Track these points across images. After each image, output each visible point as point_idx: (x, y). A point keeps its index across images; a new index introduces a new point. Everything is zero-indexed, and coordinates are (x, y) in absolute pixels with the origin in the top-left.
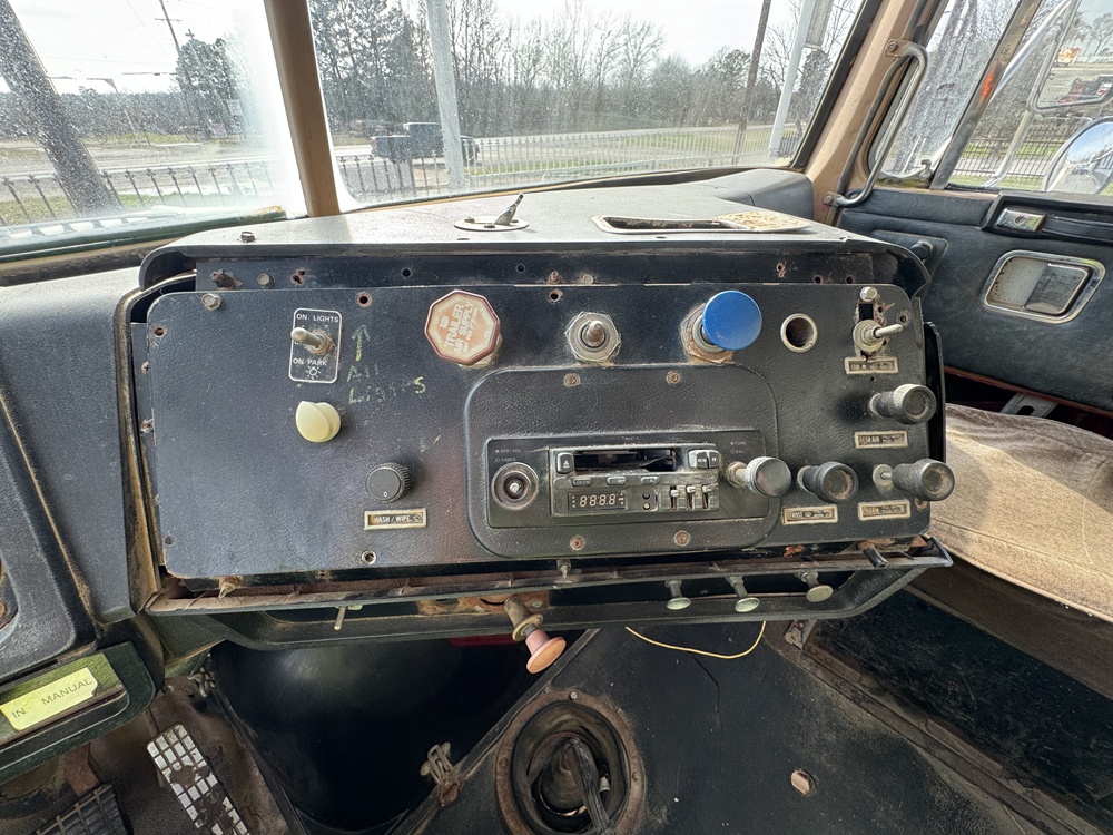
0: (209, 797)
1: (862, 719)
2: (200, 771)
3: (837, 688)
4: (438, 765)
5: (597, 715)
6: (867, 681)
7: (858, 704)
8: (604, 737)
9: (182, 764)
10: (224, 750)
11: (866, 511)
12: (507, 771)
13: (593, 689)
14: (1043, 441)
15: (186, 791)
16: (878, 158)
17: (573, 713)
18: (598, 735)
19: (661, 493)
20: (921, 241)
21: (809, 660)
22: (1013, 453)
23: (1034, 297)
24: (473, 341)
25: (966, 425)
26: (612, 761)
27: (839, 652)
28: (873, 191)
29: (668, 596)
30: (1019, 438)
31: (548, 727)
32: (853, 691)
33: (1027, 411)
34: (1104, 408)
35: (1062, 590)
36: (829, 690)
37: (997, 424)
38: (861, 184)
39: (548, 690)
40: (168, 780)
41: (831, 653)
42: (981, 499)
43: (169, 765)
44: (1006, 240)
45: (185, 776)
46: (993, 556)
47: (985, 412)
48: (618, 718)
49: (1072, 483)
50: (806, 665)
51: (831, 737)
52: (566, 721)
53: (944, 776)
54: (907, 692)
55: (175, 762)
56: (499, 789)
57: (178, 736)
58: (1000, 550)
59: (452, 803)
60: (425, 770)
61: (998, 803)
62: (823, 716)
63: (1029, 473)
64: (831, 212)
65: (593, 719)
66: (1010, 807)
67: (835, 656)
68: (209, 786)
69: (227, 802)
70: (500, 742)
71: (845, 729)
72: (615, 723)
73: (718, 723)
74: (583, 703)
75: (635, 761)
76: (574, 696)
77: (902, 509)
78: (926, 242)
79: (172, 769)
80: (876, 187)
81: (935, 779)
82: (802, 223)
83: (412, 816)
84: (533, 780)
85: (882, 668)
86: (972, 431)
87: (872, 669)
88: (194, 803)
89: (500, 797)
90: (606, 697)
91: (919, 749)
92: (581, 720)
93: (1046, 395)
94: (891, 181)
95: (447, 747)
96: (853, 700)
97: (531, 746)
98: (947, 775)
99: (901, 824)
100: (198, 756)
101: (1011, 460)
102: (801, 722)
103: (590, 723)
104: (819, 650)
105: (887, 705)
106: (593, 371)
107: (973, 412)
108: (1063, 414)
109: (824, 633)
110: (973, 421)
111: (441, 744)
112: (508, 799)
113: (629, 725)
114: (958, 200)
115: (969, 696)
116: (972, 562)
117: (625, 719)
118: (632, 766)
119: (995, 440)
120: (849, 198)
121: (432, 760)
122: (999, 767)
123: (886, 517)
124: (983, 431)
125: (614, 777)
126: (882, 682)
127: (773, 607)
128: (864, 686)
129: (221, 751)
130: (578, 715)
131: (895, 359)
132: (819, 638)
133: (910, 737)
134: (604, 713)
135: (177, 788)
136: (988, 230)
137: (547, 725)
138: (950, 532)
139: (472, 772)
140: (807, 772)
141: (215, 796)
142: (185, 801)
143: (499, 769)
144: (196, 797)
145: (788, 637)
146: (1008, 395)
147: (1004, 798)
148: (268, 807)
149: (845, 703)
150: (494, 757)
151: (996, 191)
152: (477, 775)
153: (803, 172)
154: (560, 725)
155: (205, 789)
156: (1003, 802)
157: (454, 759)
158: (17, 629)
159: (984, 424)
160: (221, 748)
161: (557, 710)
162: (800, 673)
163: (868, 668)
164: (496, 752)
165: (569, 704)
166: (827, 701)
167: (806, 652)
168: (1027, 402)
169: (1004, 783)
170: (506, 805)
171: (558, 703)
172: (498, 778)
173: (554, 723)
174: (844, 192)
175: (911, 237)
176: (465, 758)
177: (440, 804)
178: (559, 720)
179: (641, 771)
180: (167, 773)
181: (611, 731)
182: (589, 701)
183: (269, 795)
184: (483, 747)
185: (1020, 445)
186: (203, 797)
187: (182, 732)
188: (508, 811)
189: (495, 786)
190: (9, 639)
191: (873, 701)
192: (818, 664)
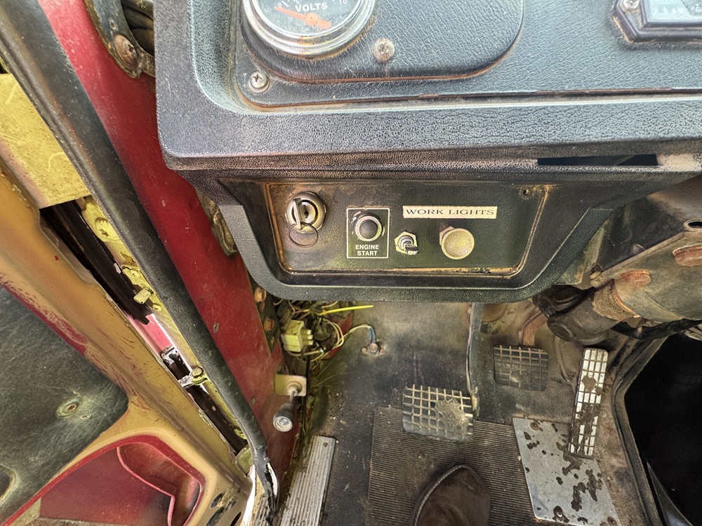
0: (591, 407)
2: (598, 388)
9: (593, 375)
15: (584, 392)
40: (582, 378)
43: (588, 371)
45: (590, 382)
55: (591, 372)
57: (602, 359)
68: (595, 401)
69: (596, 418)
79: (587, 374)
88: (583, 403)
100: (602, 380)
135: (582, 387)
141: (594, 410)
142: (580, 399)
144: (586, 401)
155: (592, 401)
180: (584, 374)
186: (589, 404)
187: (605, 358)
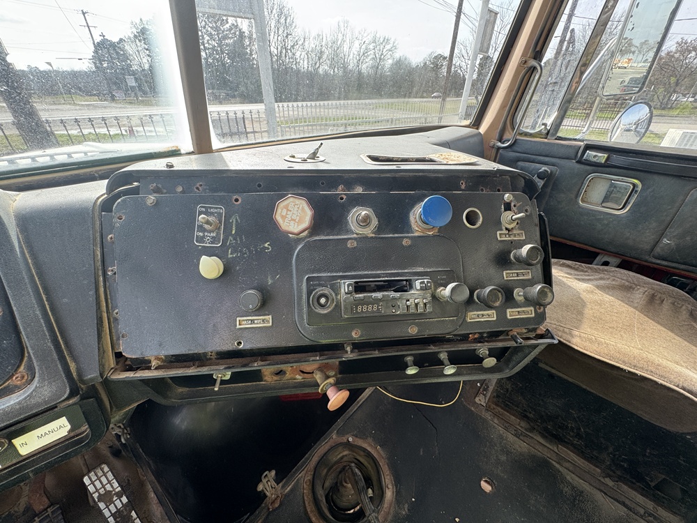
0: (122, 511)
1: (521, 446)
2: (117, 494)
3: (506, 429)
4: (268, 484)
5: (365, 450)
6: (523, 424)
7: (518, 438)
8: (369, 464)
9: (105, 489)
10: (131, 482)
11: (511, 313)
12: (311, 487)
13: (361, 434)
14: (614, 280)
15: (107, 507)
16: (518, 121)
17: (350, 450)
18: (366, 463)
19: (402, 304)
20: (544, 168)
21: (490, 413)
22: (598, 287)
23: (606, 199)
24: (300, 222)
25: (573, 272)
26: (374, 478)
27: (507, 407)
28: (516, 140)
29: (406, 366)
30: (601, 279)
31: (335, 459)
32: (515, 430)
33: (606, 264)
34: (646, 261)
35: (624, 362)
36: (502, 430)
37: (589, 271)
38: (509, 135)
39: (334, 437)
40: (96, 500)
41: (502, 408)
42: (581, 313)
43: (97, 490)
44: (588, 168)
45: (107, 497)
46: (587, 344)
47: (583, 264)
48: (378, 452)
49: (630, 302)
50: (488, 416)
51: (503, 458)
52: (346, 455)
53: (568, 477)
54: (546, 429)
55: (101, 489)
56: (305, 498)
57: (103, 472)
58: (590, 341)
59: (277, 508)
60: (260, 487)
61: (599, 492)
62: (498, 445)
63: (607, 298)
64: (494, 151)
65: (362, 453)
66: (605, 494)
67: (505, 410)
68: (122, 503)
69: (133, 514)
70: (306, 469)
71: (511, 453)
72: (375, 455)
73: (437, 452)
74: (356, 443)
75: (388, 477)
76: (350, 439)
77: (529, 312)
78: (546, 169)
79: (99, 493)
80: (518, 137)
81: (564, 480)
82: (474, 159)
83: (252, 517)
84: (327, 492)
85: (531, 416)
86: (576, 275)
87: (526, 416)
88: (113, 515)
89: (306, 503)
90: (370, 440)
91: (554, 463)
92: (354, 454)
93: (616, 254)
94: (526, 134)
95: (273, 473)
96: (515, 435)
97: (325, 471)
98: (570, 477)
99: (544, 507)
100: (116, 484)
101: (597, 291)
102: (485, 450)
103: (360, 455)
104: (495, 406)
105: (535, 437)
106: (363, 239)
107: (576, 264)
108: (625, 265)
109: (498, 396)
110: (576, 269)
111: (270, 471)
112: (311, 504)
113: (384, 456)
114: (562, 145)
115: (580, 429)
116: (576, 348)
117: (382, 452)
118: (387, 480)
119: (588, 280)
120: (503, 143)
121: (264, 481)
122: (599, 470)
123: (521, 317)
124: (581, 275)
125: (376, 488)
126: (532, 424)
127: (465, 372)
128: (522, 427)
129: (129, 483)
130: (353, 451)
131: (523, 232)
132: (495, 399)
133: (549, 456)
134: (369, 449)
135: (102, 505)
136: (579, 162)
137: (334, 458)
138: (564, 332)
139: (289, 489)
140: (490, 479)
141: (126, 510)
142: (107, 513)
143: (305, 486)
144: (113, 510)
145: (477, 400)
146: (595, 255)
147: (602, 488)
148: (159, 516)
149: (511, 438)
150: (302, 479)
151: (582, 141)
152: (292, 490)
153: (477, 129)
154: (342, 458)
155: (120, 506)
156: (601, 491)
157: (278, 481)
158: (36, 387)
159: (582, 271)
160: (128, 480)
161: (340, 448)
162: (485, 421)
163: (524, 417)
164: (303, 475)
165: (348, 445)
166: (501, 437)
167: (488, 409)
168: (606, 259)
169: (602, 480)
170: (310, 508)
171: (341, 444)
172: (305, 491)
173: (339, 457)
174: (500, 140)
175: (538, 165)
176: (284, 480)
177: (269, 509)
178: (341, 455)
179: (392, 483)
180: (96, 496)
181: (373, 460)
182: (360, 443)
183: (160, 509)
184: (295, 473)
185: (602, 282)
186: (118, 511)
187: (106, 469)
188: (312, 511)
189: (303, 497)
190: (32, 393)
191: (527, 436)
192: (495, 415)
